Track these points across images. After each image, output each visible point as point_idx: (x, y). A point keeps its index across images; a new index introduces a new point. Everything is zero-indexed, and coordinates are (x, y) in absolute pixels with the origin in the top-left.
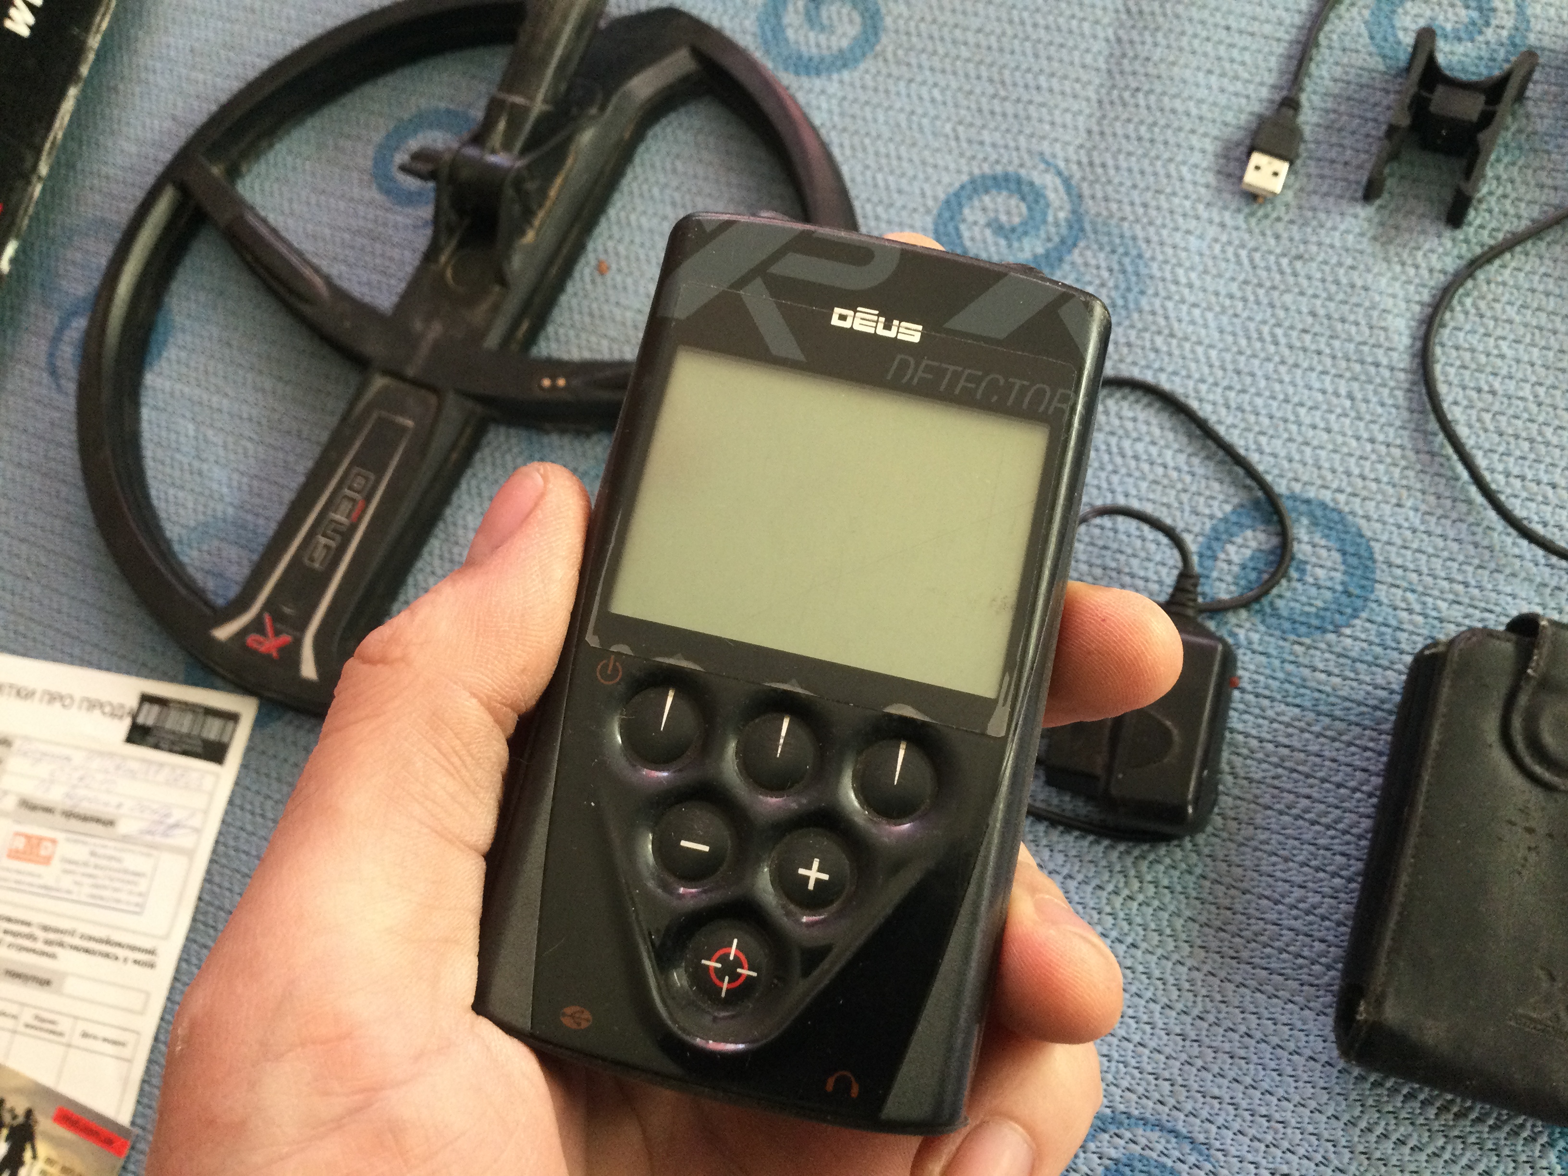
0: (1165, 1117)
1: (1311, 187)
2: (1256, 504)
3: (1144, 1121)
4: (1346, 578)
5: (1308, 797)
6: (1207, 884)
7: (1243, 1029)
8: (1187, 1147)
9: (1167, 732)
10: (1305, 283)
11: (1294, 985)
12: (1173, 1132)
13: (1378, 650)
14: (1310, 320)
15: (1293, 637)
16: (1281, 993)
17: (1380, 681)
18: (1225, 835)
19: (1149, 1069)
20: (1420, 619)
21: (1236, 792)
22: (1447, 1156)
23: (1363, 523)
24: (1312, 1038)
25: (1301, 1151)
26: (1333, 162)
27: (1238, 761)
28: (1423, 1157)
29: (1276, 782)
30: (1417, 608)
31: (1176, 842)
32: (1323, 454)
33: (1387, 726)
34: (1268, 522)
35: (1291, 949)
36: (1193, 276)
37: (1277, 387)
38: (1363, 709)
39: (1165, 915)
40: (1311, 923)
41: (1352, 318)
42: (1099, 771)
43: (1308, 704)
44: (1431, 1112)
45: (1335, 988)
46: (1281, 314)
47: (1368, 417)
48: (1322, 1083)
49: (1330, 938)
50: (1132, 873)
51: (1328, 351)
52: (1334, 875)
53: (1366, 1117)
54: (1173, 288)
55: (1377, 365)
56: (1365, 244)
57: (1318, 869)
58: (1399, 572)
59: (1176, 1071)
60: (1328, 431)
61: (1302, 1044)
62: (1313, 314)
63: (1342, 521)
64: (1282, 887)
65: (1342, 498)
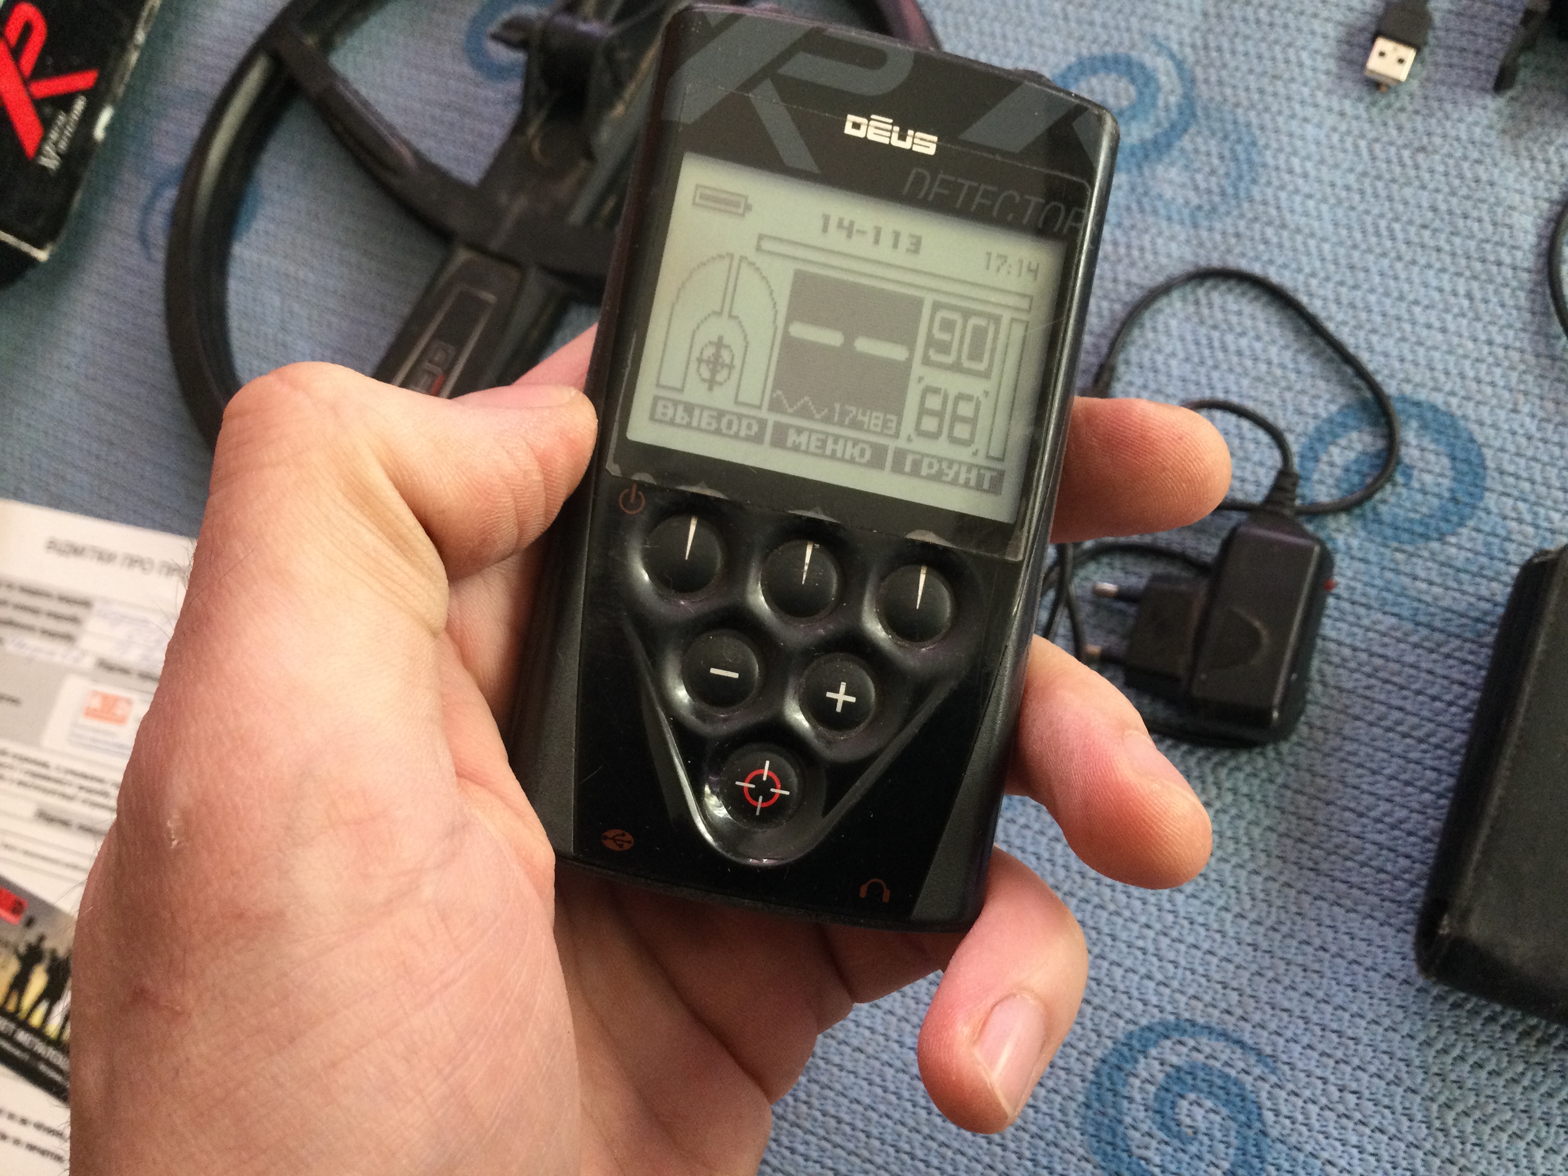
0: (1231, 1028)
1: (1438, 76)
2: (1364, 405)
3: (1209, 1030)
4: (1455, 485)
5: (1401, 709)
6: (1289, 793)
7: (1317, 942)
8: (1253, 1059)
9: (1255, 634)
10: (1426, 176)
11: (1375, 900)
12: (1241, 1043)
13: (1484, 560)
14: (1430, 215)
15: (1395, 544)
16: (1360, 908)
17: (1484, 592)
18: (1310, 744)
19: (1218, 977)
20: (1530, 530)
21: (1325, 701)
22: (1526, 1082)
23: (1475, 428)
24: (1389, 955)
25: (1373, 1069)
26: (1463, 50)
27: (1328, 670)
28: (1500, 1082)
29: (1368, 693)
30: (1528, 517)
31: (1258, 750)
32: (1437, 355)
33: (1489, 639)
34: (1375, 424)
35: (1373, 863)
36: (1309, 165)
37: (1392, 283)
38: (1464, 621)
39: (1243, 824)
40: (1395, 838)
41: (1475, 214)
42: (1181, 672)
43: (1406, 613)
44: (1512, 1037)
45: (1418, 905)
46: (1400, 208)
47: (1487, 318)
48: (1398, 1002)
49: (1415, 854)
50: (1210, 779)
51: (1447, 248)
52: (1423, 790)
53: (1442, 1039)
54: (1287, 177)
55: (1499, 264)
56: (1493, 137)
57: (1407, 783)
58: (1511, 480)
59: (1245, 981)
60: (1444, 330)
61: (1379, 960)
62: (1434, 209)
63: (1454, 426)
64: (1368, 800)
65: (1454, 401)
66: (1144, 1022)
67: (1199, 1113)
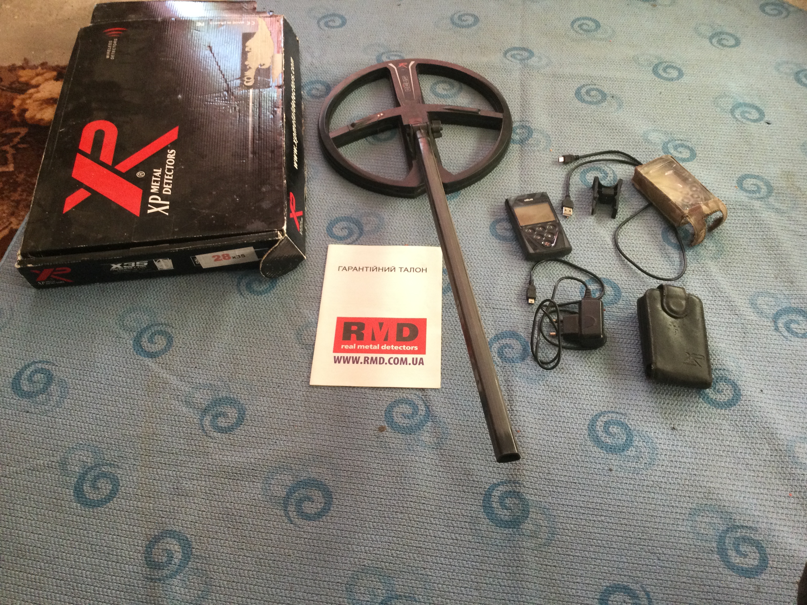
0: (614, 410)
1: (579, 213)
2: (593, 279)
3: (609, 412)
4: (616, 293)
5: (622, 338)
6: (606, 360)
7: (625, 388)
8: (621, 415)
9: (593, 319)
11: (633, 376)
12: (617, 413)
13: (627, 305)
16: (630, 380)
17: (629, 312)
18: (610, 345)
19: (606, 401)
20: (634, 299)
22: (679, 404)
23: (615, 281)
26: (582, 208)
28: (674, 406)
29: (614, 337)
30: (633, 296)
32: (600, 268)
34: (597, 282)
35: (629, 370)
37: (585, 256)
38: (628, 318)
41: (597, 239)
43: (615, 319)
46: (581, 240)
47: (608, 259)
51: (594, 247)
52: (634, 353)
55: (606, 248)
56: (595, 224)
57: (630, 352)
58: (626, 289)
59: (613, 400)
60: (600, 263)
62: (588, 240)
63: (612, 282)
66: (594, 414)
67: (615, 429)
